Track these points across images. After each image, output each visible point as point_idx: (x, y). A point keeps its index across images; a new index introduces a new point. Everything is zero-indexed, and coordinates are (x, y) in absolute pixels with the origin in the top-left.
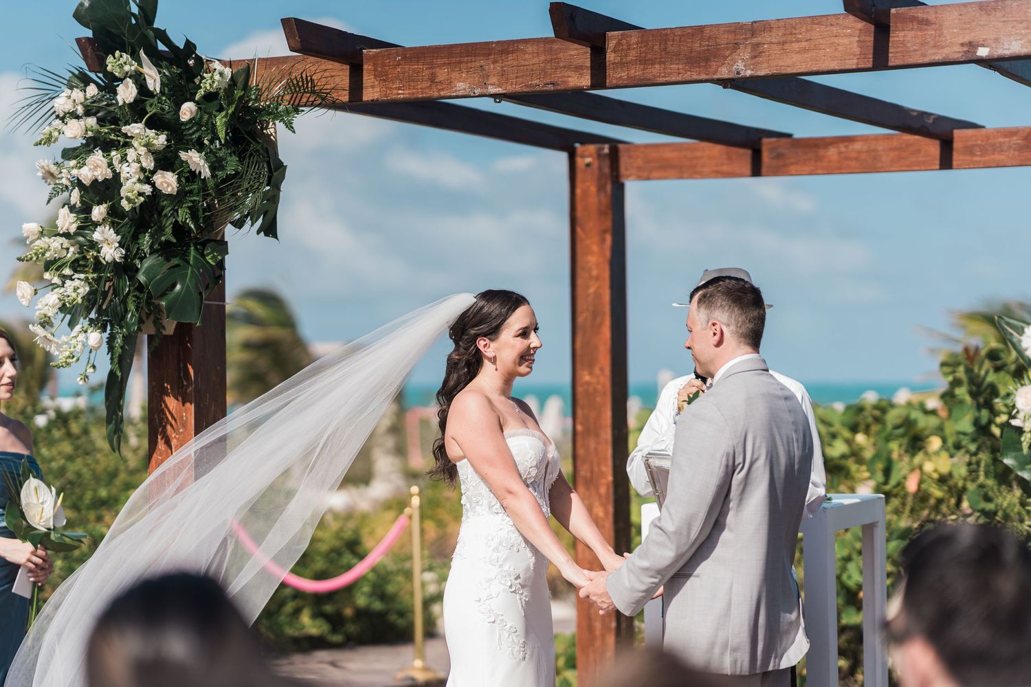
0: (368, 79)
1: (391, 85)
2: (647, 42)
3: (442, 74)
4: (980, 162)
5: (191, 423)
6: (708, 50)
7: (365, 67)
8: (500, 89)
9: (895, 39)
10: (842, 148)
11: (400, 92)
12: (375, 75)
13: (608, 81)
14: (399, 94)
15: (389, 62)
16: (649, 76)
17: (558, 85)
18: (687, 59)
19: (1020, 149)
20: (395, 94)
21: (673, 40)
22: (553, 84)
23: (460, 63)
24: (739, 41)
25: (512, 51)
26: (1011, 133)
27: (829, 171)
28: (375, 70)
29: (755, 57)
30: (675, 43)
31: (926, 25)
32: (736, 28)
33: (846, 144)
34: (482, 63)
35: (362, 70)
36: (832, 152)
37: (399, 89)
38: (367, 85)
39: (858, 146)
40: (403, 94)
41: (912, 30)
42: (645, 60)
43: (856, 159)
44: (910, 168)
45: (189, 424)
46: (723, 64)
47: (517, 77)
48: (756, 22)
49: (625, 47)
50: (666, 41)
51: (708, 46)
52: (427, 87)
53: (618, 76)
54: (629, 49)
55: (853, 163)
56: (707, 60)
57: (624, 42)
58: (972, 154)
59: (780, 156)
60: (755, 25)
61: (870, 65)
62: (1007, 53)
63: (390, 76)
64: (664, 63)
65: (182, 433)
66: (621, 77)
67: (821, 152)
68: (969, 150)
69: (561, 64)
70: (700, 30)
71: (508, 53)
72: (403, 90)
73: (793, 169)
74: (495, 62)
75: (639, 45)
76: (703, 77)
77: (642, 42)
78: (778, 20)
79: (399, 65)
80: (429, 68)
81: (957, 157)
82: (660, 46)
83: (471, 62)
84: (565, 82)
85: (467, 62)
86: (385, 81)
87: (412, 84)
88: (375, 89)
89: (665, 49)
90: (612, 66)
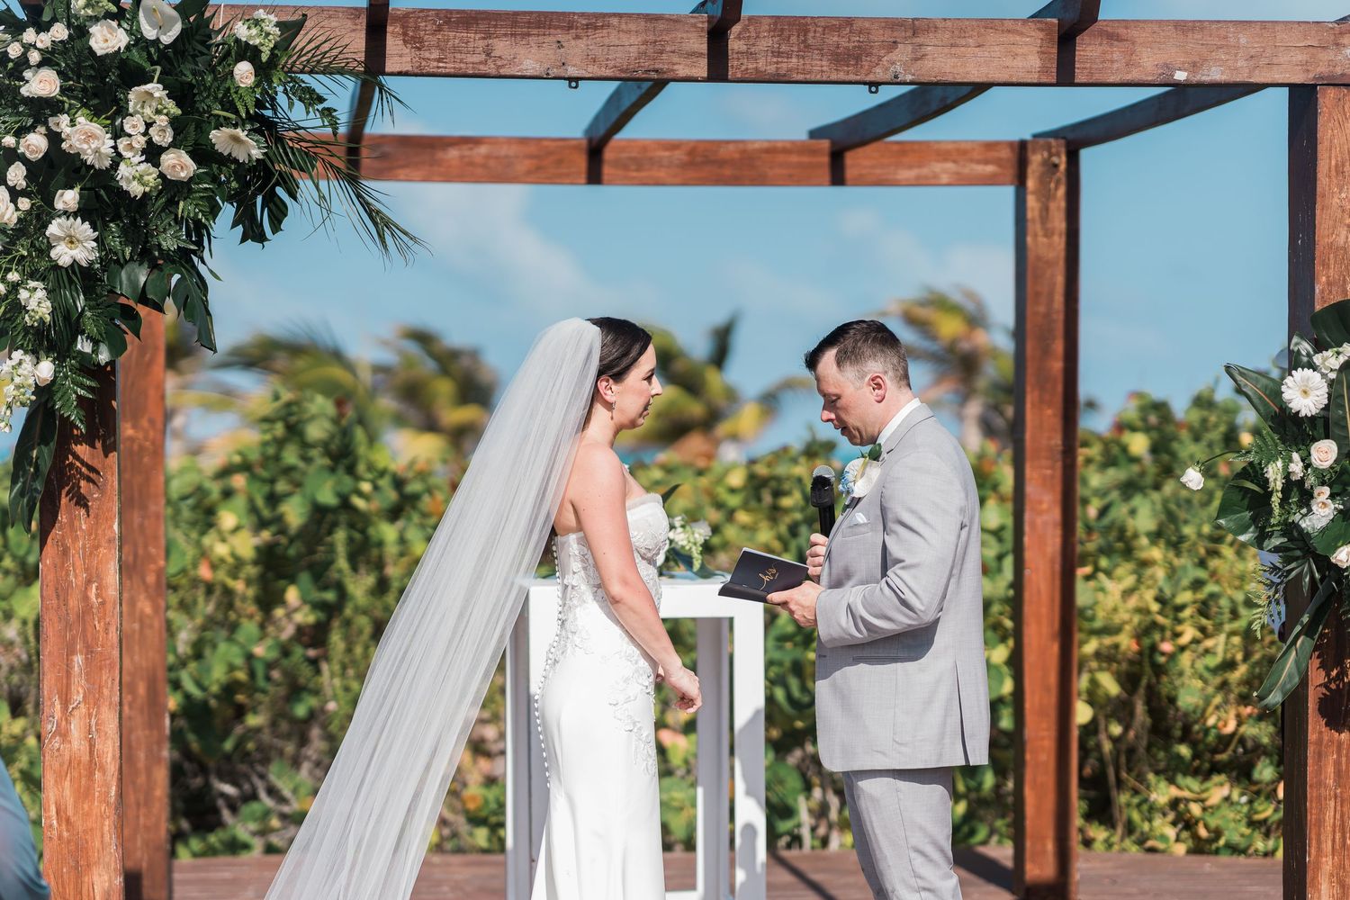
0: (393, 44)
1: (427, 55)
2: (782, 30)
3: (502, 47)
4: (634, 178)
5: (112, 486)
6: (859, 47)
7: (390, 29)
8: (584, 72)
9: (1082, 53)
10: (465, 151)
11: (441, 65)
12: (404, 40)
13: (730, 73)
14: (438, 67)
15: (426, 26)
16: (782, 72)
17: (665, 73)
18: (832, 55)
19: (685, 166)
20: (434, 68)
21: (815, 32)
22: (657, 71)
23: (529, 35)
24: (898, 40)
25: (602, 26)
26: (673, 146)
27: (448, 178)
28: (405, 34)
29: (917, 59)
30: (818, 35)
31: (1117, 40)
32: (893, 24)
33: (470, 146)
34: (560, 38)
35: (385, 32)
36: (453, 153)
37: (439, 60)
38: (390, 52)
39: (483, 150)
40: (446, 68)
41: (1101, 45)
42: (779, 52)
43: (484, 166)
44: (552, 180)
45: (109, 487)
46: (877, 64)
47: (607, 60)
48: (917, 19)
49: (753, 34)
50: (806, 32)
51: (859, 41)
52: (481, 63)
53: (744, 67)
54: (758, 37)
55: (479, 171)
56: (858, 59)
57: (751, 28)
58: (626, 167)
59: (384, 157)
60: (916, 23)
61: (1054, 81)
62: (1206, 79)
63: (426, 44)
64: (803, 57)
65: (96, 499)
66: (747, 69)
67: (440, 155)
68: (622, 165)
69: (668, 49)
70: (849, 22)
71: (596, 28)
72: (446, 63)
73: (402, 173)
74: (577, 37)
75: (772, 34)
76: (852, 77)
77: (774, 30)
78: (945, 20)
79: (439, 31)
80: (484, 38)
81: (607, 170)
82: (798, 36)
83: (544, 35)
84: (673, 70)
85: (538, 35)
86: (419, 49)
87: (458, 56)
88: (404, 59)
89: (804, 41)
90: (735, 56)
